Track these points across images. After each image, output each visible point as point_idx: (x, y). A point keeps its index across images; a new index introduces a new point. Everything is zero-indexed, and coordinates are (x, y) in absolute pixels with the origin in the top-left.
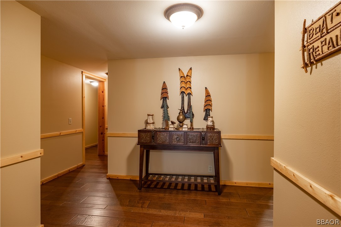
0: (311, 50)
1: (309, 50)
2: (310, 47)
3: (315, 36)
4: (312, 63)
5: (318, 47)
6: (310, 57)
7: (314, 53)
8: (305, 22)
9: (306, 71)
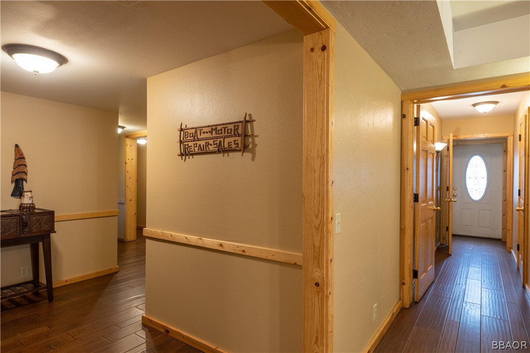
0: (187, 146)
1: (185, 146)
2: (186, 143)
3: (189, 138)
4: (187, 155)
5: (192, 146)
6: (185, 151)
7: (189, 149)
8: (181, 124)
9: (182, 159)
